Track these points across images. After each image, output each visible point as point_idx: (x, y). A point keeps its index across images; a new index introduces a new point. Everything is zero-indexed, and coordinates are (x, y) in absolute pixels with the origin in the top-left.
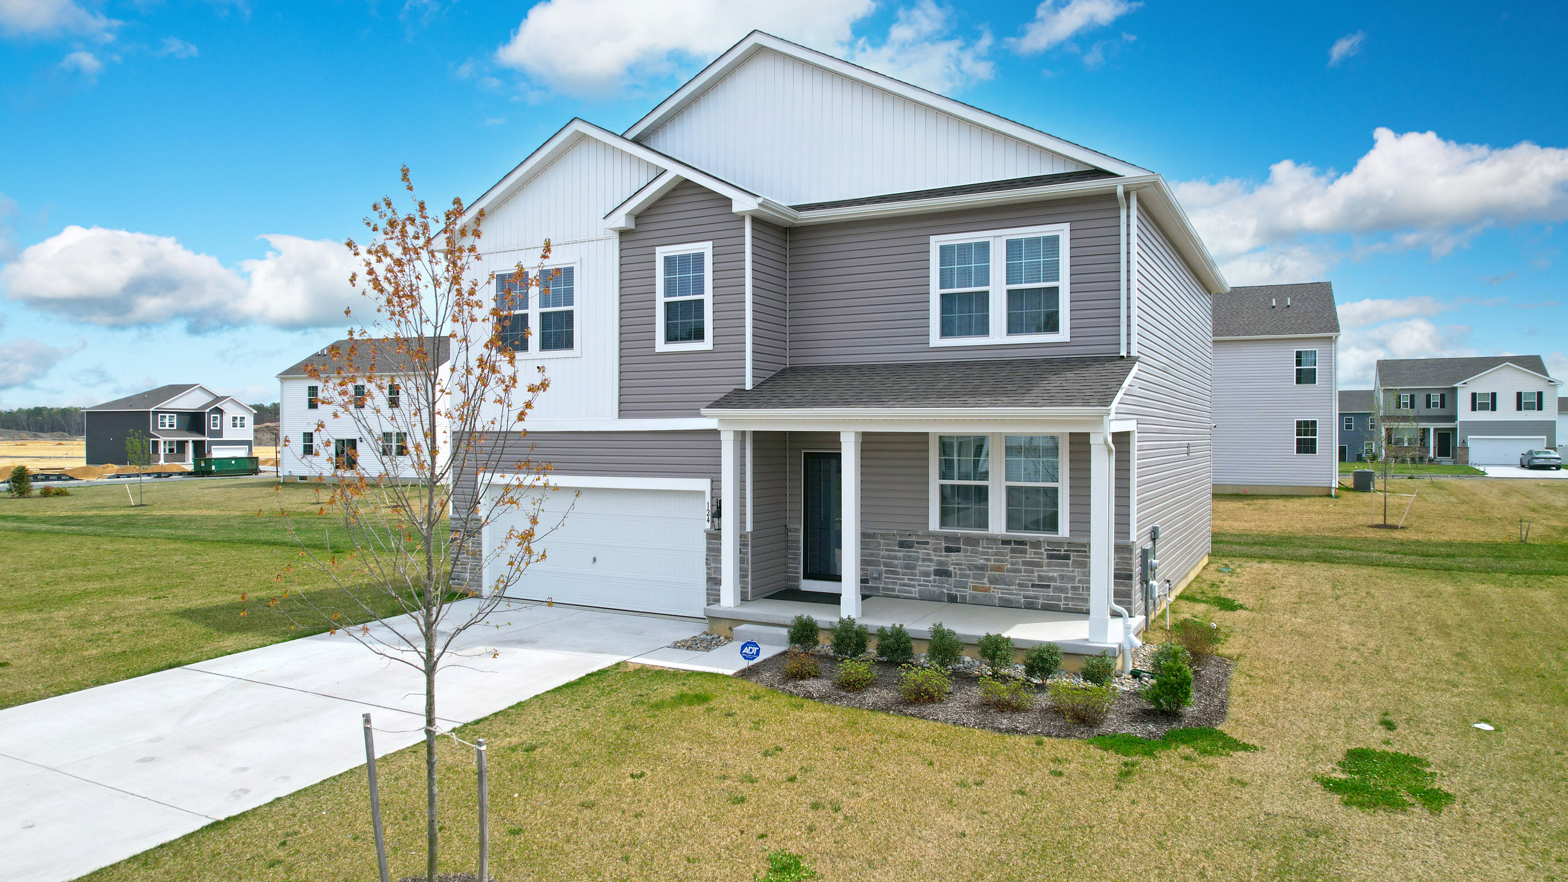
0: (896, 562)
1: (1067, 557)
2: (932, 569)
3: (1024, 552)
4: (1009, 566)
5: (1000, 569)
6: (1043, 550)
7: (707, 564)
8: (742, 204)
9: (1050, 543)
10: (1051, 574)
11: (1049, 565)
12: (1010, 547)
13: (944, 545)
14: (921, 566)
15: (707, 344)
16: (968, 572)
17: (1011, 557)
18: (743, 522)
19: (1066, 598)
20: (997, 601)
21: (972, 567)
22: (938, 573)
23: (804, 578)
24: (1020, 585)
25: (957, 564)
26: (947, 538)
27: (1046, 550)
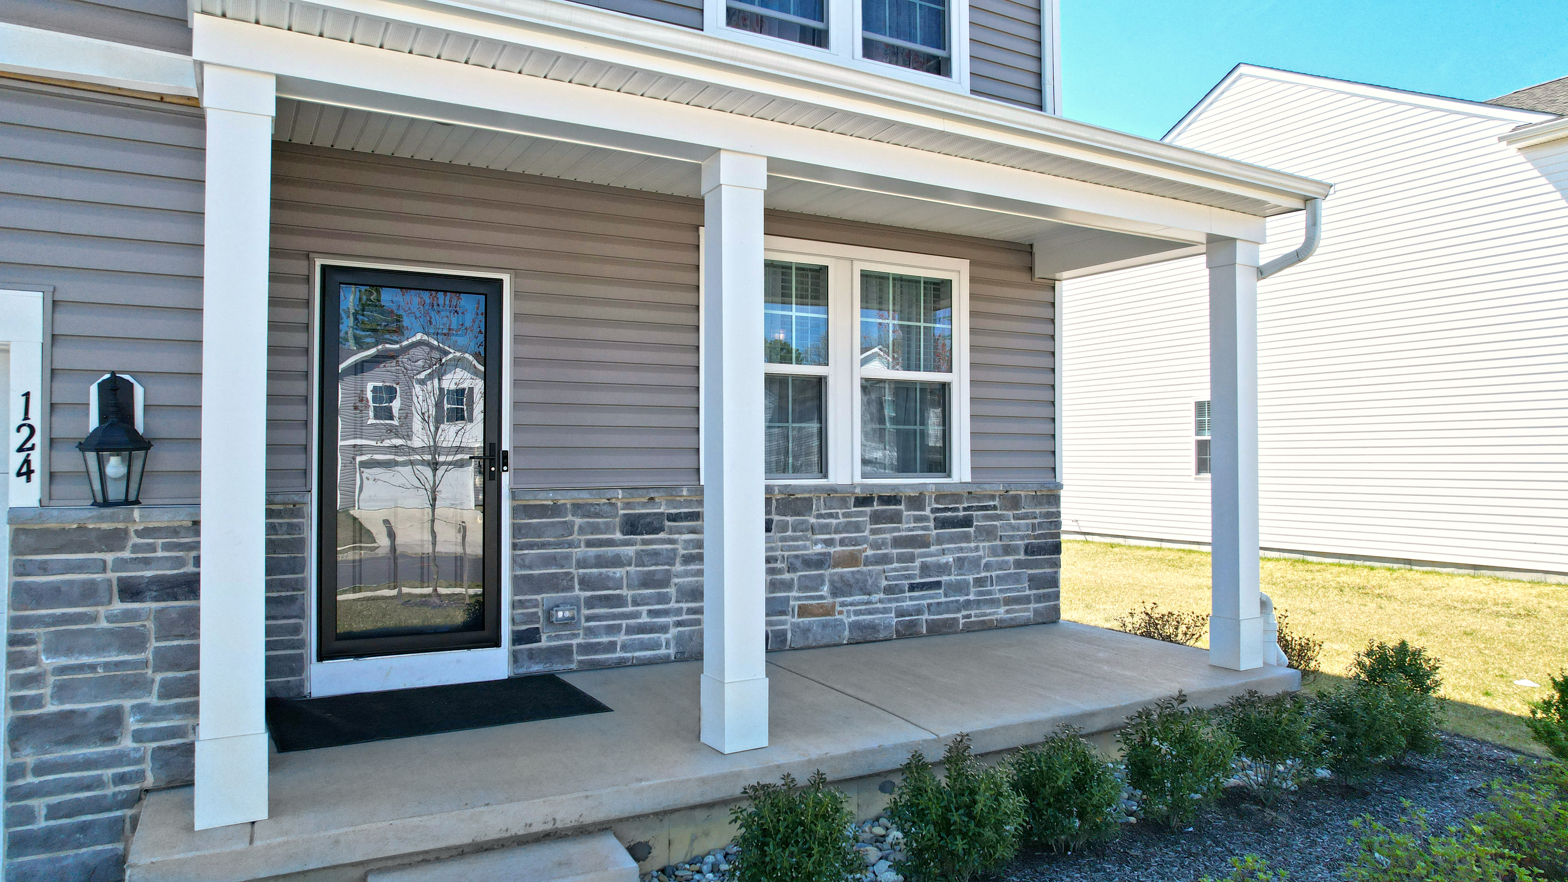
0: (616, 572)
1: (967, 522)
3: (896, 518)
4: (870, 552)
5: (852, 560)
6: (927, 512)
9: (939, 496)
10: (943, 559)
11: (938, 541)
12: (868, 509)
16: (788, 575)
19: (967, 604)
20: (847, 634)
21: (798, 563)
23: (319, 658)
24: (889, 590)
27: (934, 511)
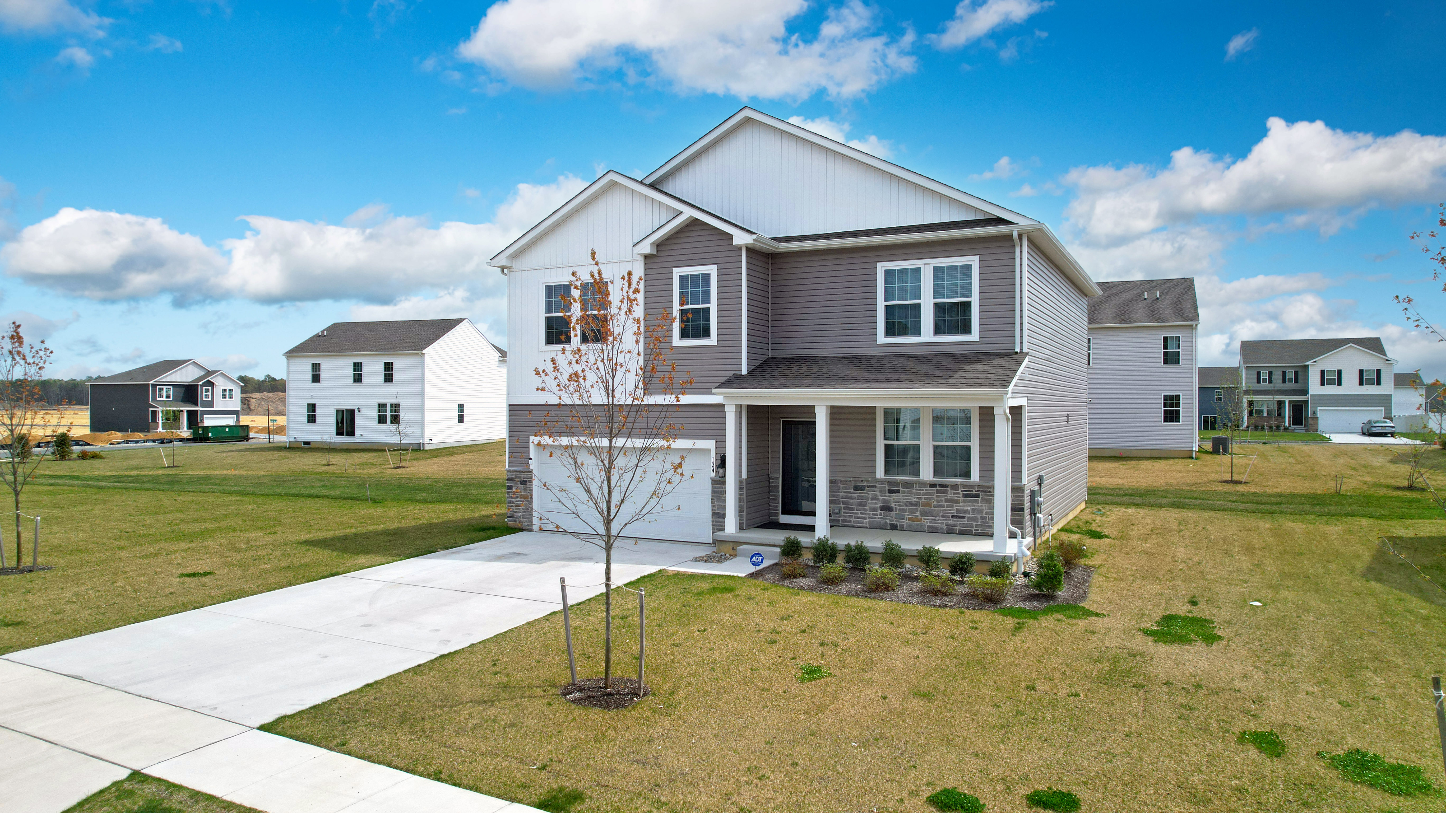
0: (852, 501)
1: (977, 496)
2: (879, 506)
3: (946, 492)
4: (935, 503)
5: (929, 505)
6: (960, 491)
7: (712, 503)
8: (740, 239)
9: (965, 486)
10: (966, 508)
11: (964, 502)
12: (935, 489)
13: (887, 488)
14: (870, 504)
15: (713, 340)
16: (905, 508)
17: (937, 496)
18: (740, 472)
19: (977, 526)
20: (926, 528)
21: (908, 504)
22: (883, 508)
23: (782, 514)
24: (943, 516)
25: (898, 502)
26: (890, 483)
27: (962, 491)
